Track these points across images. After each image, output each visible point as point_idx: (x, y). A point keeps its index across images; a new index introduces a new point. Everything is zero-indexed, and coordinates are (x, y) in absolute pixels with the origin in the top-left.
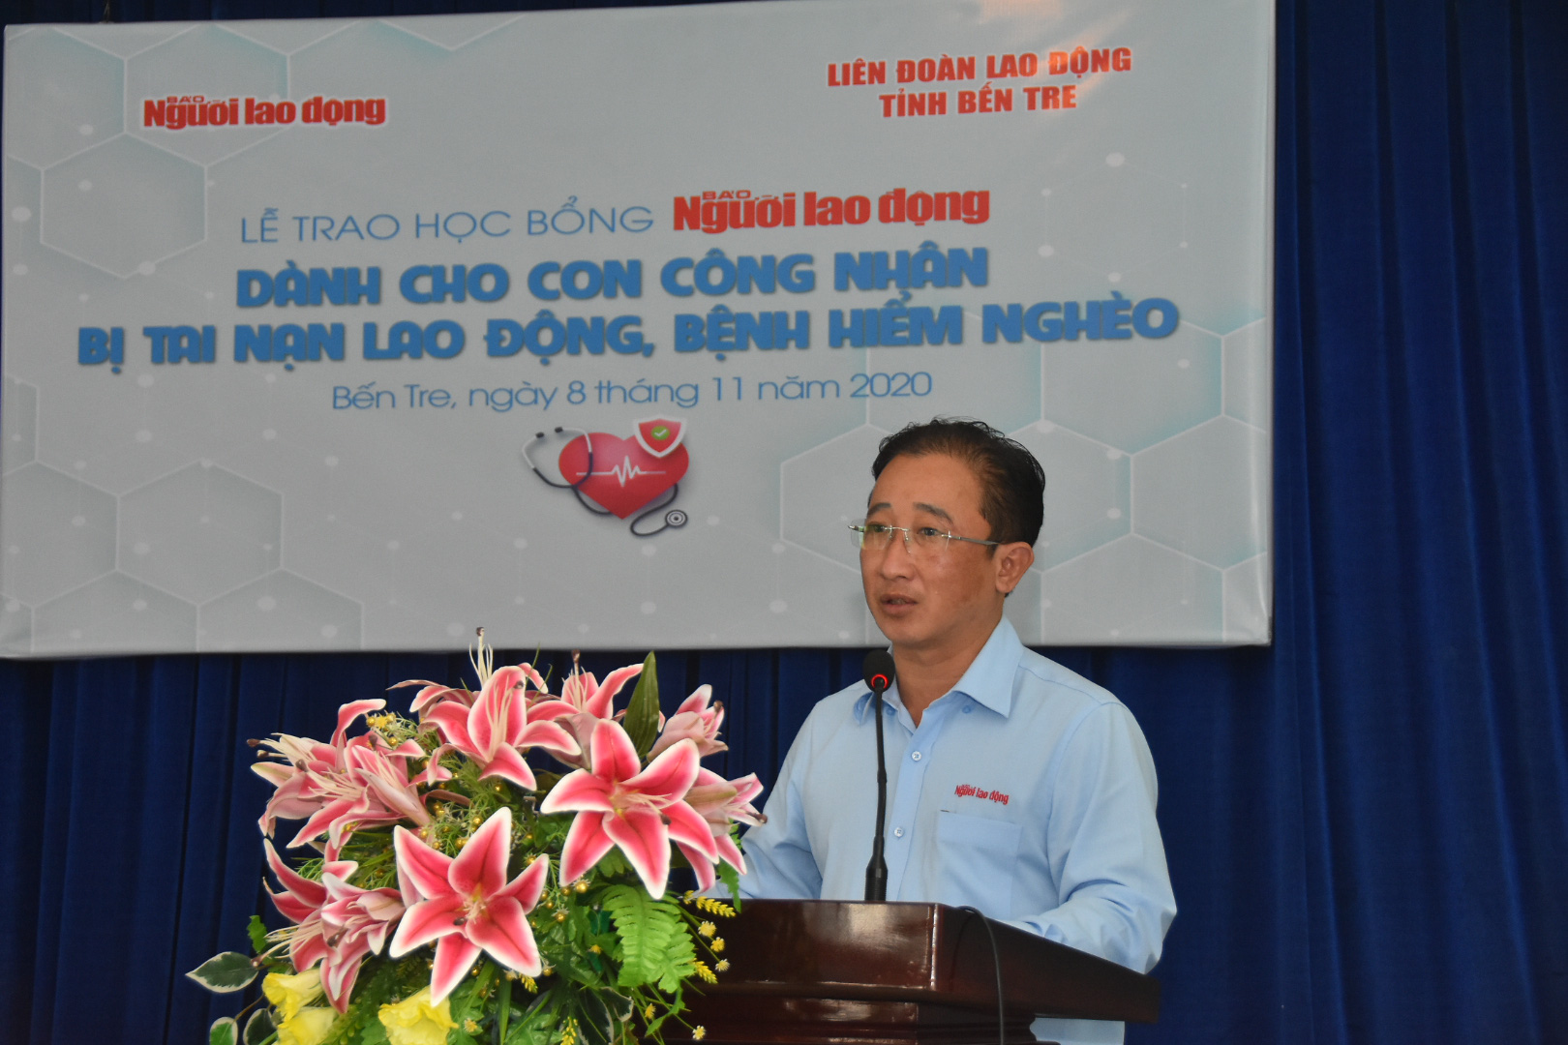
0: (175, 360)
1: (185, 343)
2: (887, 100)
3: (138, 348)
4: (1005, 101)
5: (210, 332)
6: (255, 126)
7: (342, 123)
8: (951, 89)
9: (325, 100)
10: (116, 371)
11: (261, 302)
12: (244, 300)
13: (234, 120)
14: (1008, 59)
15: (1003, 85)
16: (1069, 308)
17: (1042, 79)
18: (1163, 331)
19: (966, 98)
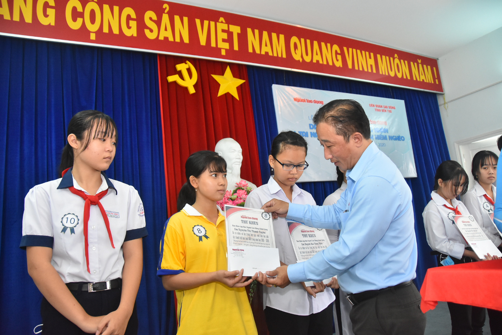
1: (304, 134)
2: (376, 109)
4: (386, 111)
5: (307, 132)
6: (308, 103)
7: (318, 104)
9: (316, 100)
11: (312, 129)
12: (310, 128)
13: (305, 102)
14: (385, 106)
15: (385, 109)
16: (396, 136)
17: (388, 109)
18: (404, 140)
19: (382, 110)
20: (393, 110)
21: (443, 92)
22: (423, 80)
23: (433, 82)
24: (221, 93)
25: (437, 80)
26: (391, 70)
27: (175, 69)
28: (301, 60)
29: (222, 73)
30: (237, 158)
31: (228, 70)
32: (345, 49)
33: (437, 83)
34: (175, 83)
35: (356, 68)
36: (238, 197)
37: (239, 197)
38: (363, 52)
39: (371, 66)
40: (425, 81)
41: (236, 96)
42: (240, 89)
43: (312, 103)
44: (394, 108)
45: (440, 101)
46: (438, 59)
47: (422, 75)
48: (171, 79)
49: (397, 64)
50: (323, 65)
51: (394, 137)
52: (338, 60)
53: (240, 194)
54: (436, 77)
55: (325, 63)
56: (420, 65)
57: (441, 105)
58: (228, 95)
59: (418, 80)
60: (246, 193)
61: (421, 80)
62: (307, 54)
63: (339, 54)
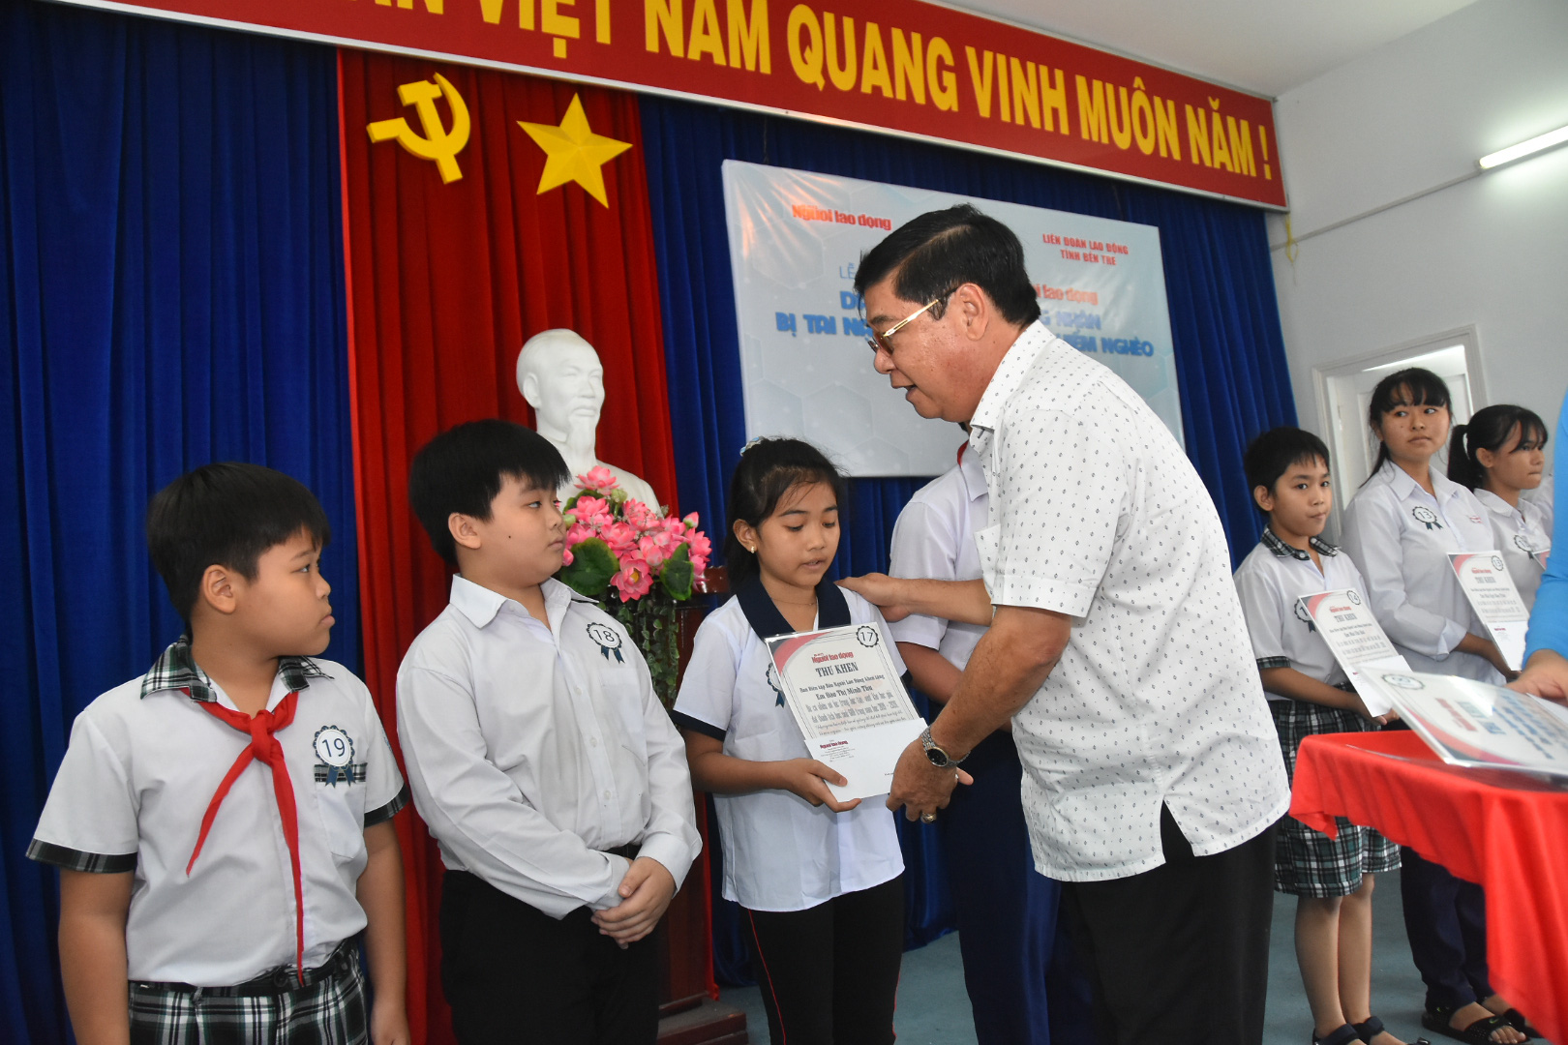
0: (819, 331)
1: (822, 324)
2: (1062, 251)
3: (802, 325)
4: (1096, 259)
5: (833, 319)
6: (839, 224)
7: (874, 228)
8: (1081, 251)
9: (867, 216)
10: (794, 335)
11: (850, 307)
12: (844, 306)
13: (831, 220)
14: (1095, 243)
15: (1095, 252)
16: (1125, 342)
17: (1105, 253)
18: (1150, 354)
19: (1085, 256)
20: (1119, 257)
21: (1283, 204)
22: (1223, 165)
23: (1253, 173)
24: (549, 181)
25: (1267, 168)
26: (1121, 129)
27: (397, 98)
28: (821, 84)
29: (555, 118)
30: (584, 396)
31: (576, 108)
32: (971, 52)
33: (1268, 176)
34: (394, 144)
35: (1005, 117)
36: (577, 522)
37: (582, 522)
38: (1031, 66)
39: (1055, 112)
40: (1230, 168)
41: (600, 193)
42: (612, 171)
43: (854, 223)
44: (1123, 250)
45: (1275, 233)
46: (1275, 100)
47: (1221, 148)
48: (381, 131)
49: (1142, 111)
50: (894, 101)
51: (1120, 344)
52: (943, 89)
53: (588, 513)
54: (1266, 158)
55: (901, 95)
56: (1216, 118)
57: (1278, 247)
58: (571, 191)
59: (1208, 163)
60: (606, 509)
61: (1217, 166)
62: (842, 66)
63: (949, 69)
